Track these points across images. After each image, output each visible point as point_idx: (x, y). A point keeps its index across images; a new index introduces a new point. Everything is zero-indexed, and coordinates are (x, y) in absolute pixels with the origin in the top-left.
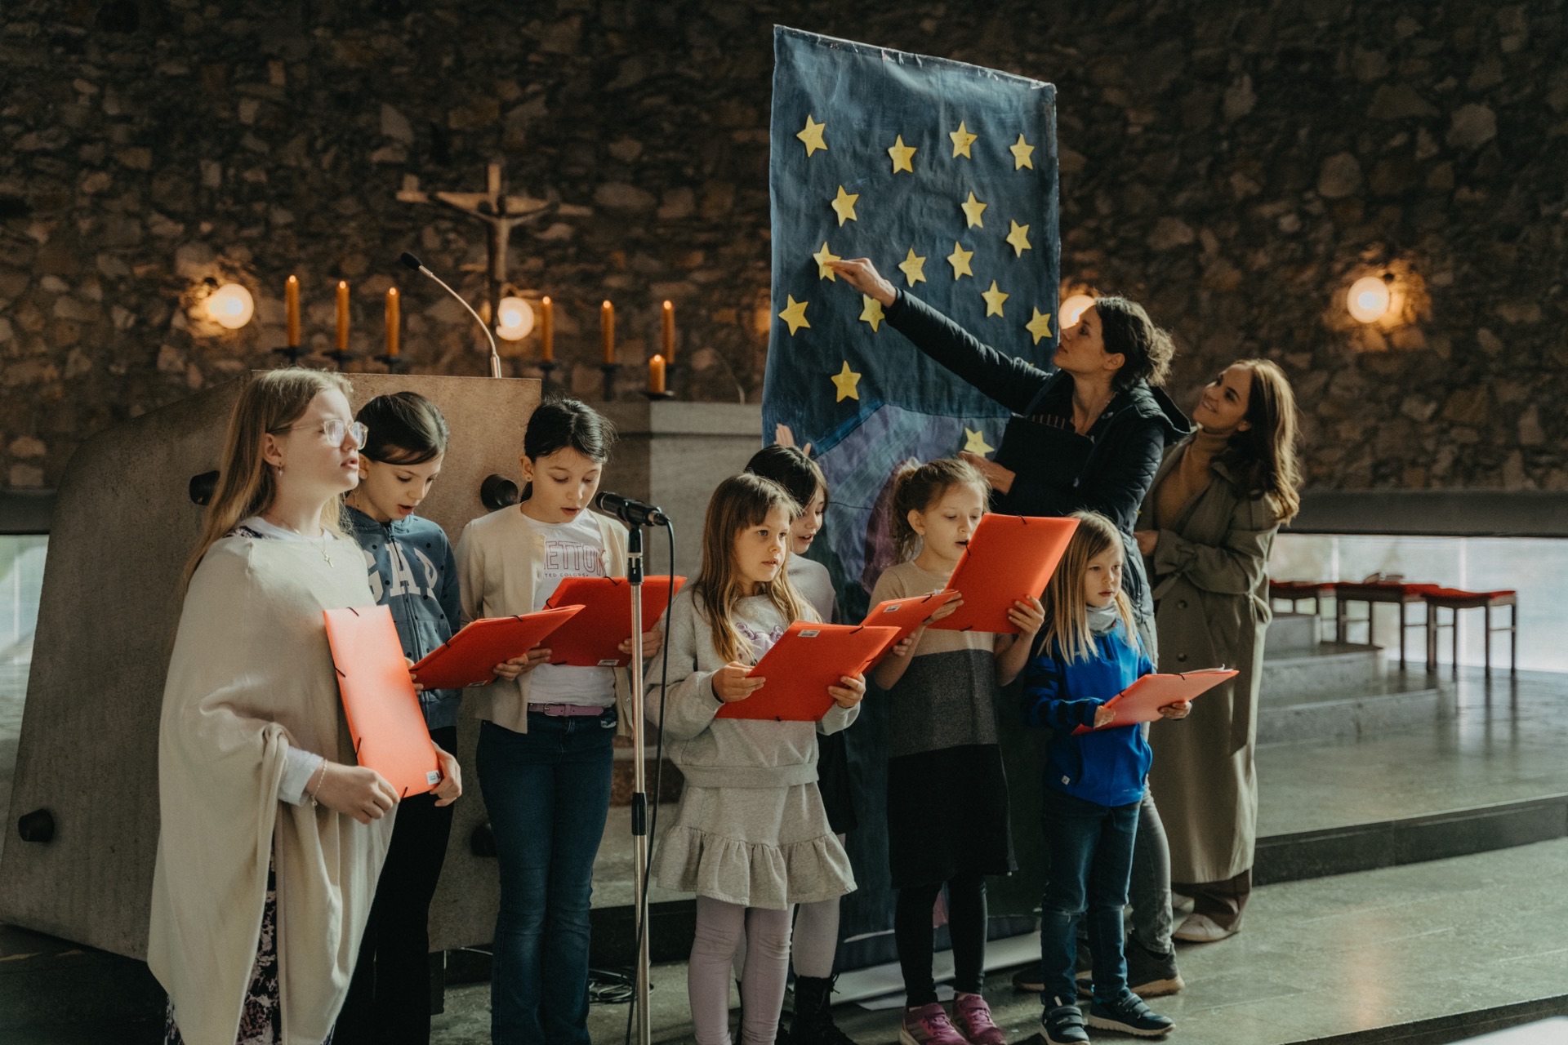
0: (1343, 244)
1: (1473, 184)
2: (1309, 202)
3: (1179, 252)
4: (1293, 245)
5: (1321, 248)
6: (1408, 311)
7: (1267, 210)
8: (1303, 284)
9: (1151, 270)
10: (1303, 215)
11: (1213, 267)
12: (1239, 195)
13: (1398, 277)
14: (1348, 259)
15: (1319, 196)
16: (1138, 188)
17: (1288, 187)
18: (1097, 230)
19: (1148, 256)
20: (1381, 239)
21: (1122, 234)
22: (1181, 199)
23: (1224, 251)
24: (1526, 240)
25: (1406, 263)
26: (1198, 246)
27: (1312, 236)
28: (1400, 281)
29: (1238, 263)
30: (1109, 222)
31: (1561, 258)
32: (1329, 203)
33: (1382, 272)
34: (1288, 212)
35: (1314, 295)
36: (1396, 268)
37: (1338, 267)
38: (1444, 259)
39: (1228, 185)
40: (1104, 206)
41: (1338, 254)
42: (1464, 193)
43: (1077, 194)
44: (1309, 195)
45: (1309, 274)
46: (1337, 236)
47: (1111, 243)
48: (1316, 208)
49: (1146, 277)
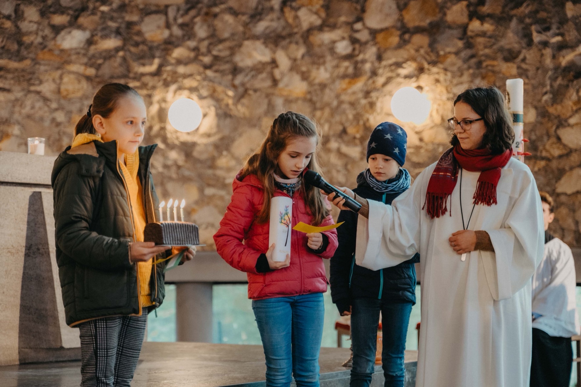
0: (384, 63)
1: (482, 18)
2: (357, 31)
3: (258, 69)
4: (346, 64)
5: (368, 66)
6: (434, 113)
7: (327, 37)
8: (354, 93)
9: (237, 82)
10: (354, 41)
11: (286, 80)
12: (305, 26)
13: (426, 88)
14: (390, 74)
15: (365, 27)
16: (229, 18)
17: (343, 19)
18: (196, 49)
19: (236, 71)
20: (414, 59)
21: (215, 53)
22: (261, 26)
23: (294, 68)
24: (524, 60)
25: (432, 78)
26: (274, 63)
27: (361, 57)
28: (427, 91)
29: (305, 77)
30: (206, 43)
31: (550, 73)
32: (374, 33)
33: (415, 85)
34: (343, 38)
35: (363, 102)
36: (425, 80)
37: (381, 80)
38: (461, 75)
39: (296, 17)
40: (201, 31)
41: (380, 71)
42: (475, 25)
43: (180, 21)
44: (358, 26)
45: (359, 85)
46: (380, 58)
47: (207, 60)
48: (364, 36)
49: (234, 87)
